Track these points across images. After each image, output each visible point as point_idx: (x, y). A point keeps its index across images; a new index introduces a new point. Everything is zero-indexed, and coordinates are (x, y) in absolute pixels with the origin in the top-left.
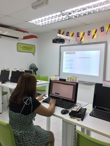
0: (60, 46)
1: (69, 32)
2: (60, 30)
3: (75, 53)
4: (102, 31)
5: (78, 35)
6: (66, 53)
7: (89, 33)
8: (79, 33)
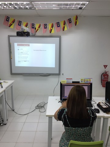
0: (9, 36)
1: (21, 22)
2: (7, 17)
3: (29, 45)
4: (58, 27)
5: (33, 27)
6: (18, 45)
7: (46, 26)
8: (34, 24)
